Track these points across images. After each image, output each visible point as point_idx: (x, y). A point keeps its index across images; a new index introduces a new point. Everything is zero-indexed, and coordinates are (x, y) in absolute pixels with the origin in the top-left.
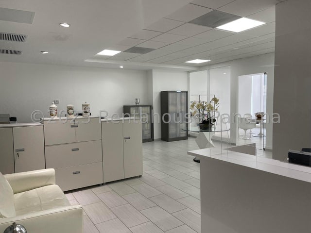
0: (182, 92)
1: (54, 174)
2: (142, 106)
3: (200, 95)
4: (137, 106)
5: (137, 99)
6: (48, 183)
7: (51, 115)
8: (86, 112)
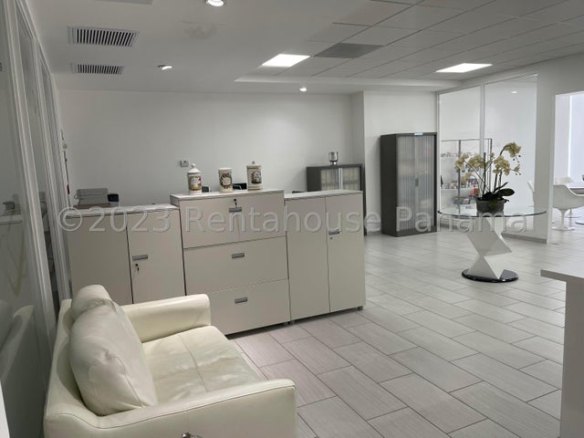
0: (425, 134)
1: (208, 304)
2: (344, 167)
3: (460, 141)
4: (333, 168)
5: (333, 154)
6: (199, 323)
7: (190, 189)
8: (254, 182)
